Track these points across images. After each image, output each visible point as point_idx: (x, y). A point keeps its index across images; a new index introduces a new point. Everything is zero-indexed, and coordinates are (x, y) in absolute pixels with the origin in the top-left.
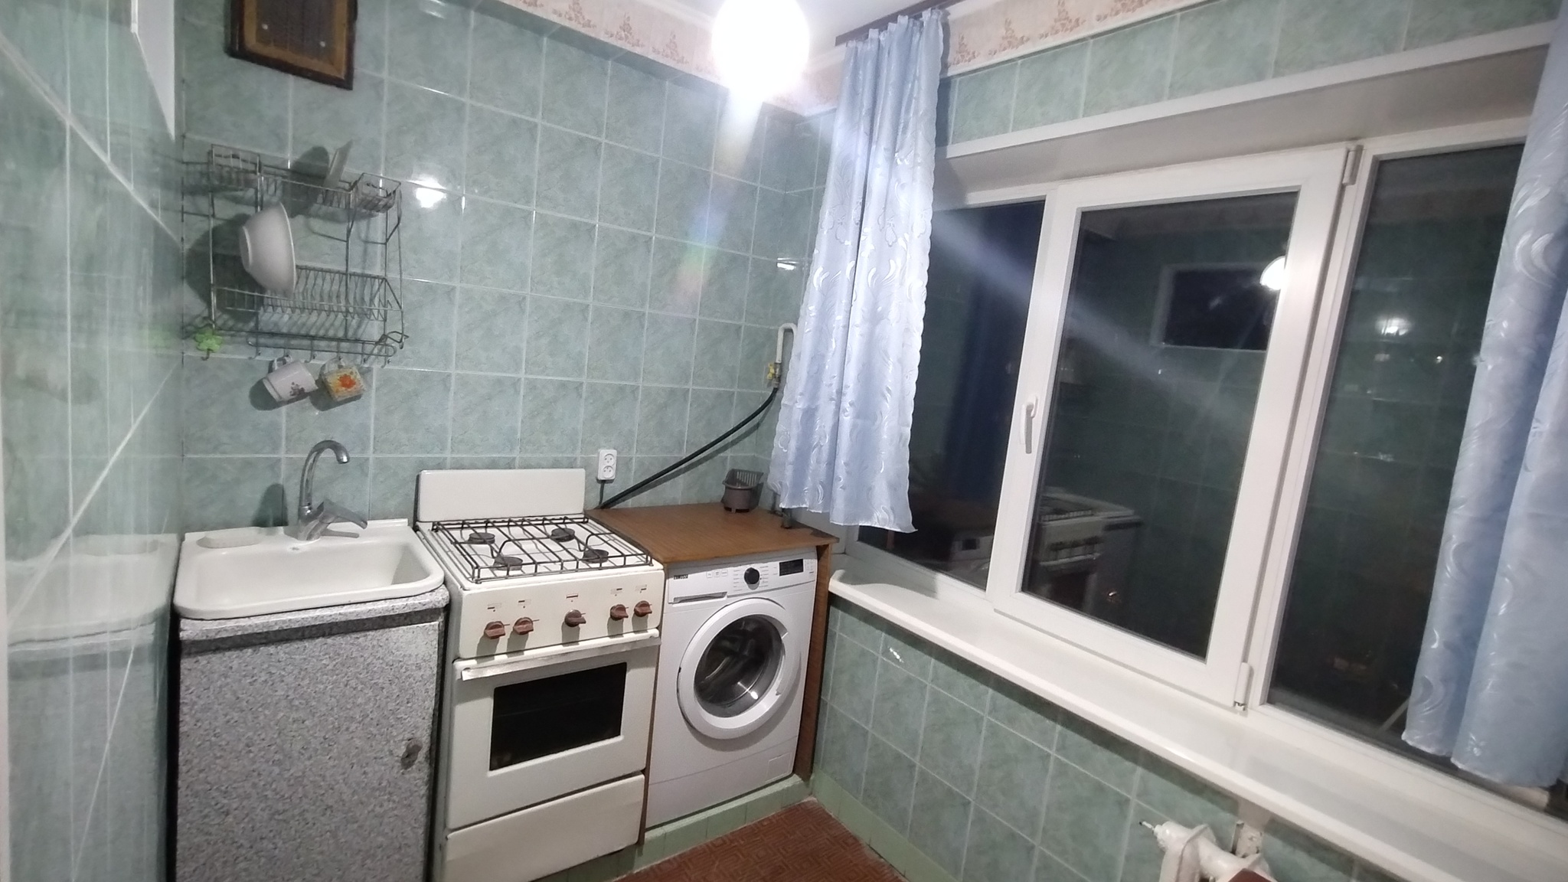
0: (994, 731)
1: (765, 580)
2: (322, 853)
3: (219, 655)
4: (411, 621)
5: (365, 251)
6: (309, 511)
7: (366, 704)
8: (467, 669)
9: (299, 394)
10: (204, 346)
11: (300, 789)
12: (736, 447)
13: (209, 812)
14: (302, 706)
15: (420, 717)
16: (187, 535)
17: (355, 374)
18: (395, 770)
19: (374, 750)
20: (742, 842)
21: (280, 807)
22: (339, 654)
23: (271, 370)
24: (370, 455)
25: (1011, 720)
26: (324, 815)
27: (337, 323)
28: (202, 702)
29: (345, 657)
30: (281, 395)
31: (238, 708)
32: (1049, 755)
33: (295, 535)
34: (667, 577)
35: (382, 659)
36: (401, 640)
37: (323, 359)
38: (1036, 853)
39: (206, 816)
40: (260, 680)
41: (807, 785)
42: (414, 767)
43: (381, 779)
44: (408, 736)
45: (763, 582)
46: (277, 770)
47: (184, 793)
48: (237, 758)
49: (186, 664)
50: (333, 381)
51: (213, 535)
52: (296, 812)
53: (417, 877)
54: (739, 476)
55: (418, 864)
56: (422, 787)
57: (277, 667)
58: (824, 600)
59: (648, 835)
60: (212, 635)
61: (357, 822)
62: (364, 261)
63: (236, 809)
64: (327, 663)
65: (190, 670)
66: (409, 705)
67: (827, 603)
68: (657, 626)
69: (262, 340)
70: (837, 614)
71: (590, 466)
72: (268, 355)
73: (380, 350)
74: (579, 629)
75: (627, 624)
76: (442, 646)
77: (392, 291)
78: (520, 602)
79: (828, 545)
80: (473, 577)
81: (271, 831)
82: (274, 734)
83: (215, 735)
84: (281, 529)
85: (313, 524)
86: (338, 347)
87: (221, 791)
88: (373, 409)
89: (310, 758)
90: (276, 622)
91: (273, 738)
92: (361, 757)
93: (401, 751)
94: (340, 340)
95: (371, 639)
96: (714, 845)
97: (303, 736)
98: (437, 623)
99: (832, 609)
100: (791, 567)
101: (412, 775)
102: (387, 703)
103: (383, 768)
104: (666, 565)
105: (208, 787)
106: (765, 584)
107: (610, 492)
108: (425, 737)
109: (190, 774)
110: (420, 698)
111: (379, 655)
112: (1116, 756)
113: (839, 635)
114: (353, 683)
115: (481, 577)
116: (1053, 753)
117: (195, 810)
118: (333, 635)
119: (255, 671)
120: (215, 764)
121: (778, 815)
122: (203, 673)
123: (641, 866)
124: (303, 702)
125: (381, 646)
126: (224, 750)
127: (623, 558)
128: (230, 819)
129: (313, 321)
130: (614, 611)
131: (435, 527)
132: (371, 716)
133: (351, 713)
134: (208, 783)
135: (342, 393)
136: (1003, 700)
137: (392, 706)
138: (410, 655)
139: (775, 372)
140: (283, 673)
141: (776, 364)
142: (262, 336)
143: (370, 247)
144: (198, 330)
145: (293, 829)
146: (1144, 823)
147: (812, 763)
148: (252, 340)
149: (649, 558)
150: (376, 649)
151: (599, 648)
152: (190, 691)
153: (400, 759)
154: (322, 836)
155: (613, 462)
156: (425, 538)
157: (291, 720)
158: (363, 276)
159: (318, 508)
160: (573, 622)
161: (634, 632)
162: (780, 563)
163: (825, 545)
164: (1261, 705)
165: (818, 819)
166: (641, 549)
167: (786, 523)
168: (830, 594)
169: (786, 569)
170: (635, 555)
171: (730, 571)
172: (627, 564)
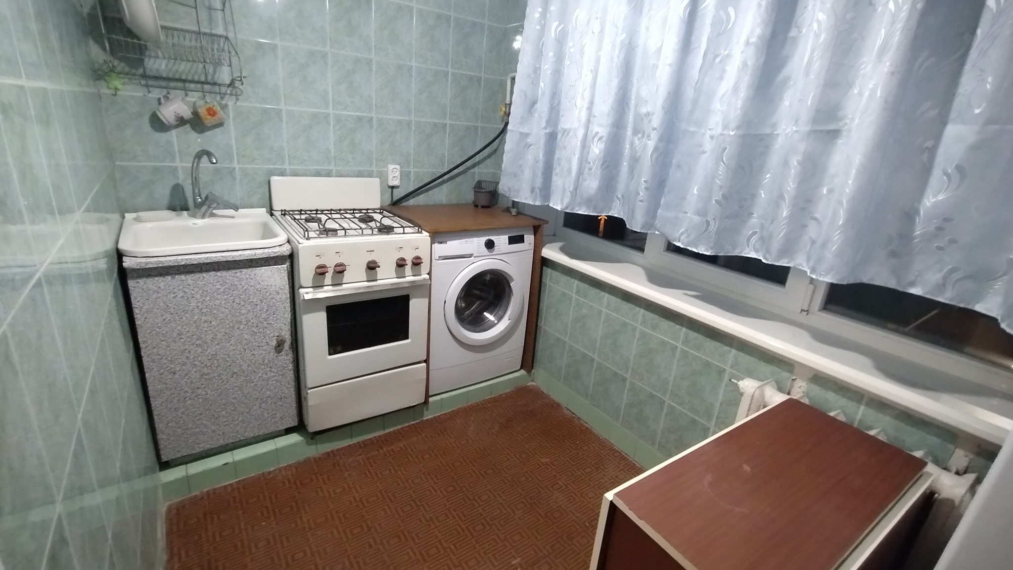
0: (643, 335)
1: (499, 247)
2: (235, 398)
3: (151, 279)
4: (268, 264)
5: (210, 15)
6: (200, 200)
7: (247, 313)
8: (307, 293)
9: (181, 122)
10: (111, 86)
11: (216, 362)
12: (482, 165)
13: (164, 371)
14: (208, 313)
15: (283, 323)
16: (126, 215)
17: (215, 107)
18: (272, 354)
19: (257, 341)
21: (205, 371)
22: (226, 283)
23: (160, 104)
24: (236, 165)
25: (654, 327)
26: (232, 377)
27: (200, 71)
28: (146, 307)
29: (230, 285)
30: (169, 121)
31: (169, 312)
32: (677, 347)
33: (194, 216)
34: (432, 243)
35: (254, 286)
36: (264, 275)
37: (194, 97)
38: (666, 405)
39: (162, 374)
40: (179, 296)
41: (530, 376)
42: (283, 353)
43: (264, 359)
44: (277, 334)
45: (497, 248)
46: (200, 350)
47: (146, 360)
48: (174, 341)
49: (131, 283)
50: (202, 111)
51: (142, 214)
52: (216, 374)
53: (294, 415)
54: (483, 185)
55: (293, 408)
56: (289, 365)
57: (188, 288)
58: (538, 262)
59: (431, 399)
60: (143, 266)
61: (253, 382)
62: (211, 24)
63: (179, 371)
64: (219, 287)
65: (134, 287)
66: (275, 316)
67: (541, 264)
68: (428, 272)
69: (150, 82)
70: (547, 271)
71: (383, 177)
72: (156, 94)
73: (232, 91)
74: (377, 272)
75: (408, 269)
76: (291, 280)
77: (233, 47)
78: (336, 253)
79: (541, 225)
80: (304, 236)
81: (202, 384)
82: (194, 328)
83: (158, 327)
84: (185, 213)
85: (204, 208)
86: (203, 88)
87: (168, 360)
88: (233, 134)
89: (218, 344)
90: (183, 260)
91: (193, 331)
92: (249, 345)
93: (274, 343)
94: (203, 83)
95: (245, 274)
96: (472, 407)
97: (212, 331)
98: (286, 266)
99: (544, 268)
100: (516, 240)
101: (283, 357)
102: (261, 314)
103: (264, 352)
104: (431, 234)
105: (160, 357)
106: (499, 250)
107: (398, 194)
108: (288, 336)
109: (147, 349)
110: (281, 312)
111: (251, 284)
112: (719, 344)
113: (549, 284)
114: (237, 301)
115: (310, 236)
116: (679, 345)
117: (155, 369)
118: (220, 270)
119: (175, 290)
120: (161, 344)
122: (143, 289)
123: (428, 416)
124: (209, 310)
125: (252, 279)
126: (165, 336)
127: (402, 229)
128: (177, 376)
129: (183, 68)
130: (398, 261)
131: (283, 213)
132: (252, 321)
133: (240, 318)
134: (159, 355)
135: (209, 121)
136: (650, 316)
137: (264, 316)
138: (271, 285)
139: (506, 110)
140: (193, 292)
141: (506, 104)
142: (151, 79)
143: (213, 12)
144: (106, 74)
145: (215, 384)
146: (732, 380)
147: (533, 362)
148: (143, 82)
149: (420, 230)
150: (249, 280)
151: (390, 284)
152: (137, 300)
153: (274, 348)
154: (233, 389)
155: (397, 174)
156: (277, 219)
157: (202, 321)
158: (211, 35)
159: (205, 198)
160: (372, 267)
161: (413, 275)
162: (509, 237)
163: (539, 226)
164: (819, 311)
165: (536, 394)
166: (415, 225)
167: (514, 213)
168: (543, 258)
169: (513, 240)
170: (410, 227)
171: (475, 240)
172: (405, 232)
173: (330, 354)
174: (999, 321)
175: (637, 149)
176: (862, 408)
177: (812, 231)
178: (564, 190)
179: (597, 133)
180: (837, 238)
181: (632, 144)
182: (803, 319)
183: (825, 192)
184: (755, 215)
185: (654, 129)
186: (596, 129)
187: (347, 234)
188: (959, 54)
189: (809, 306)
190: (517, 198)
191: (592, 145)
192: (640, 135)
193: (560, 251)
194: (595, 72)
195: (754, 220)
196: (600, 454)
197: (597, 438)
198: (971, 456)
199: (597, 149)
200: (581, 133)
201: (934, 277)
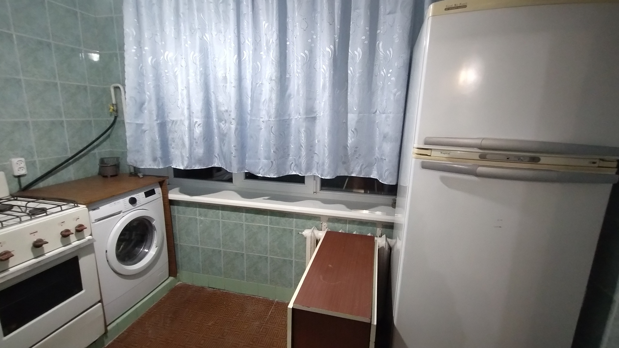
0: (248, 227)
1: (139, 201)
12: (100, 147)
20: (155, 311)
25: (253, 221)
32: (267, 227)
34: (89, 211)
38: (269, 259)
41: (176, 278)
54: (106, 161)
58: (167, 204)
59: (109, 328)
67: (170, 205)
68: (90, 234)
70: (175, 208)
71: (6, 169)
74: (43, 248)
75: (73, 237)
79: (164, 181)
99: (172, 206)
100: (150, 193)
104: (87, 205)
106: (140, 203)
107: (25, 182)
116: (268, 225)
121: (168, 294)
123: (108, 342)
130: (63, 233)
136: (249, 215)
139: (114, 108)
141: (113, 104)
146: (299, 233)
147: (176, 269)
149: (75, 205)
151: (59, 253)
155: (23, 165)
160: (38, 245)
161: (78, 240)
162: (144, 192)
163: (163, 181)
164: (320, 191)
165: (185, 288)
166: (68, 201)
167: (141, 176)
168: (170, 200)
169: (148, 194)
170: (64, 205)
171: (121, 201)
172: (63, 209)
173: (5, 335)
174: (378, 179)
175: (223, 129)
176: (348, 225)
177: (316, 159)
178: (182, 157)
179: (196, 122)
180: (327, 161)
181: (219, 127)
182: (315, 196)
183: (317, 142)
184: (291, 155)
185: (233, 119)
186: (195, 120)
187: (4, 225)
188: (345, 89)
189: (316, 190)
190: (142, 166)
191: (195, 129)
192: (223, 122)
193: (180, 194)
194: (188, 88)
195: (290, 157)
196: (240, 303)
197: (235, 296)
198: (381, 229)
199: (198, 131)
200: (186, 123)
201: (358, 169)
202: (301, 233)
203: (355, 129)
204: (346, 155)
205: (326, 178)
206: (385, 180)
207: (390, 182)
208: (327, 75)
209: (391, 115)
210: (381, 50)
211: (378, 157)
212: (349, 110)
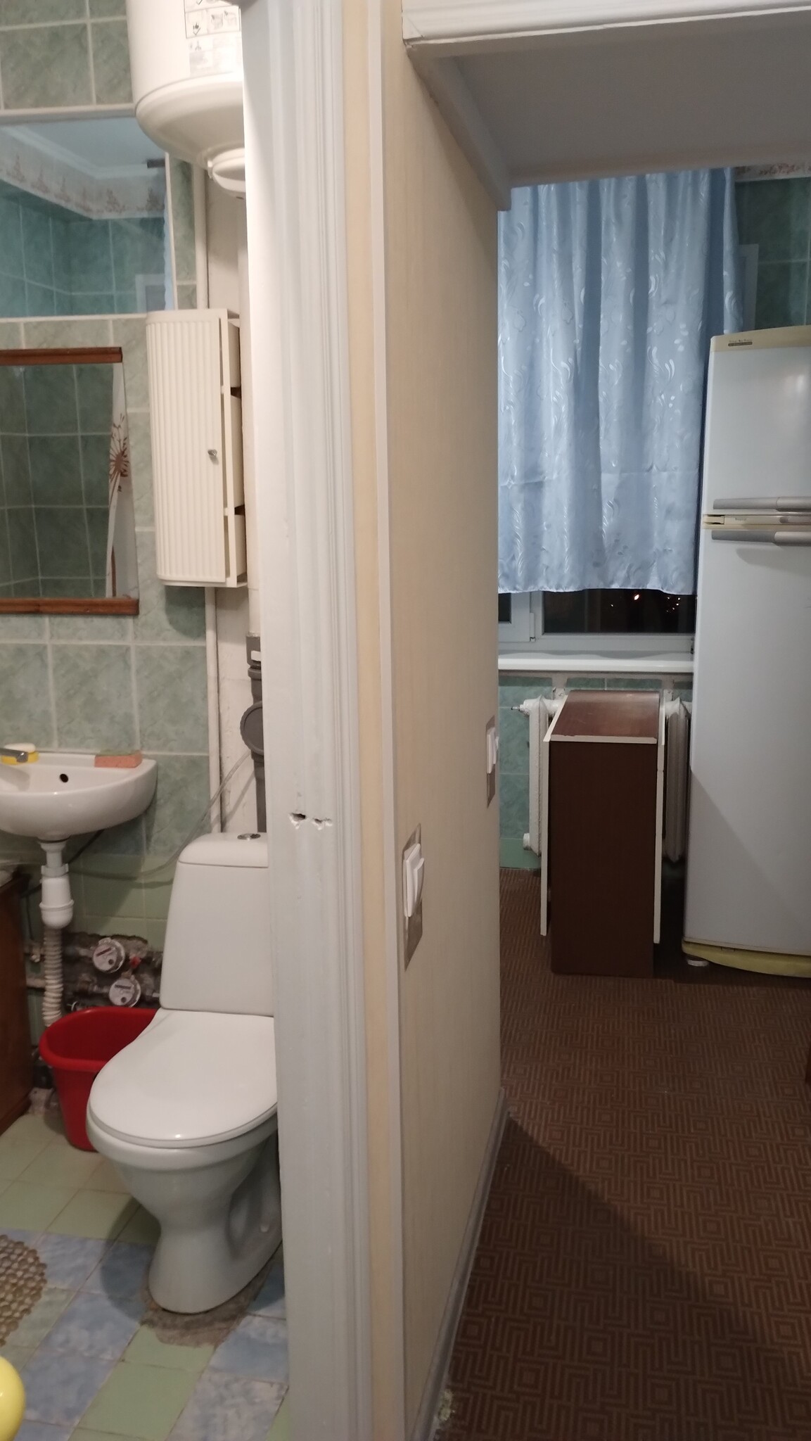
146: (513, 709)
164: (542, 635)
177: (545, 560)
180: (567, 562)
182: (534, 646)
189: (535, 634)
201: (622, 574)
202: (516, 708)
203: (616, 500)
204: (600, 550)
205: (567, 591)
206: (673, 587)
207: (682, 591)
208: (564, 408)
209: (678, 473)
210: (656, 361)
211: (658, 550)
212: (602, 468)
